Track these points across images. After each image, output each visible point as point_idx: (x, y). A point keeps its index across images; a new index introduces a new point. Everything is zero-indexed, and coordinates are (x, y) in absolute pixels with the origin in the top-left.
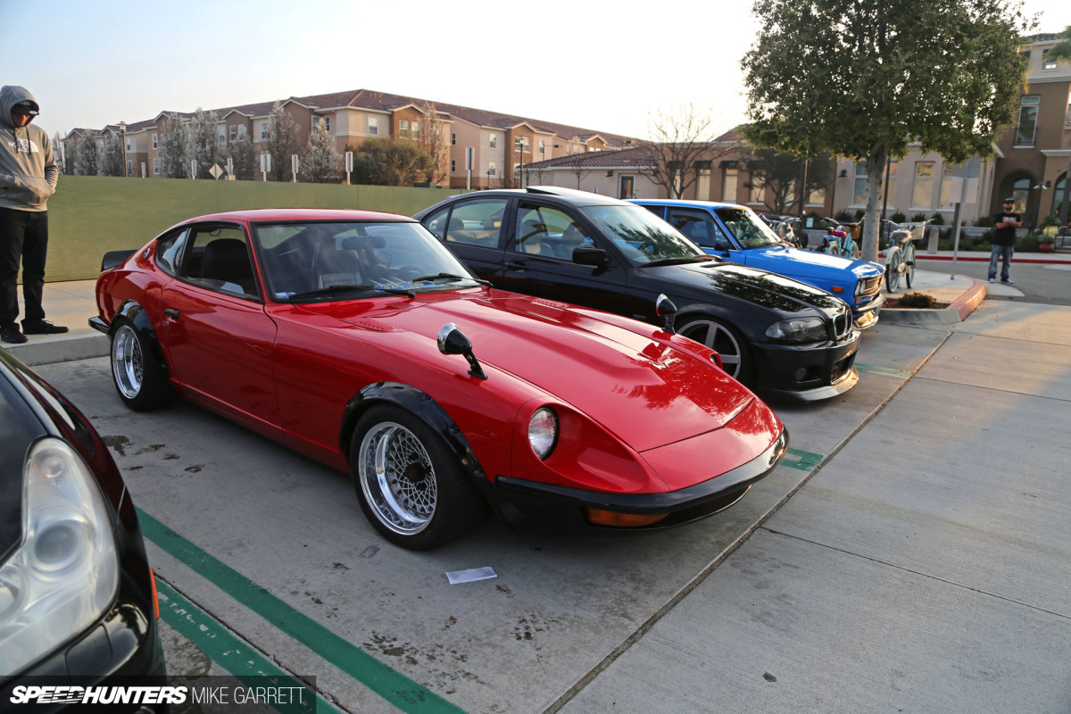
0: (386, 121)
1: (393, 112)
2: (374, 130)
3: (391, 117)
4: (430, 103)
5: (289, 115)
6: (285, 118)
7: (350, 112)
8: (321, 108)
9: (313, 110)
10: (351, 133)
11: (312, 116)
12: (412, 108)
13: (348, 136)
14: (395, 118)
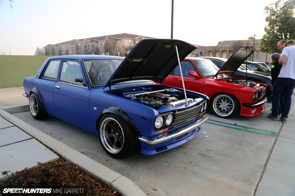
0: (133, 41)
1: (135, 39)
2: (130, 43)
3: (134, 40)
4: (144, 36)
5: (110, 40)
6: (109, 41)
7: (125, 39)
8: (117, 38)
9: (115, 39)
10: (125, 44)
11: (115, 40)
12: (139, 38)
13: (124, 45)
14: (135, 40)
